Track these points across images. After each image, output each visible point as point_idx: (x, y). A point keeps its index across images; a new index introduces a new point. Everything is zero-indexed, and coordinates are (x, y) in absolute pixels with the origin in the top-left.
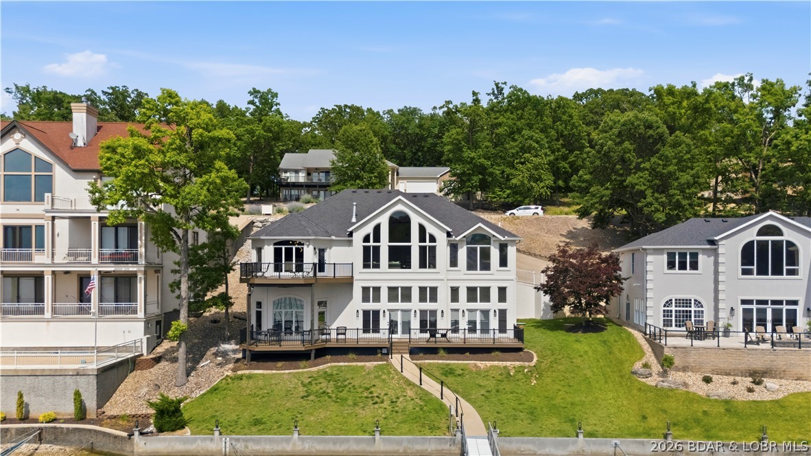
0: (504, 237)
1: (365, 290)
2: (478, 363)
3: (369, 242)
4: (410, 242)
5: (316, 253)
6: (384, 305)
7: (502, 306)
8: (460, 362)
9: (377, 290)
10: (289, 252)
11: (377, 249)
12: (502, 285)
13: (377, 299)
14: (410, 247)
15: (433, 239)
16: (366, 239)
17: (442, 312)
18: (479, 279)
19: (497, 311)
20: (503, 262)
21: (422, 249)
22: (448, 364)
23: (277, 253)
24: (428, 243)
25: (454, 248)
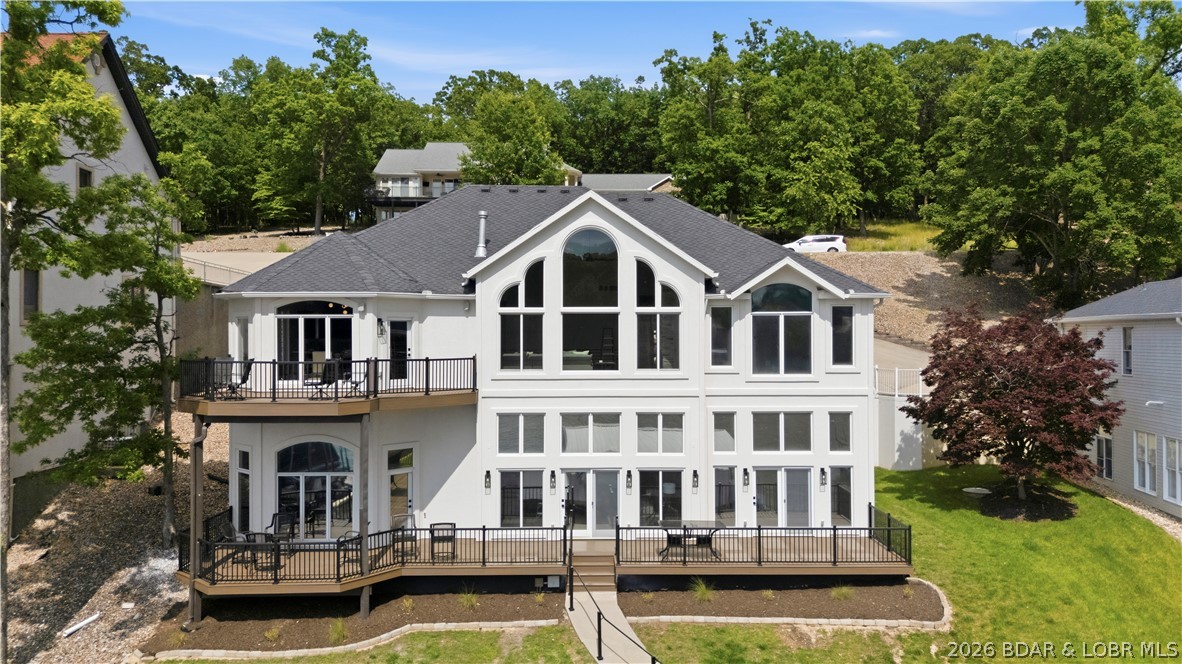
0: (847, 292)
1: (507, 421)
3: (516, 305)
4: (616, 305)
5: (382, 332)
6: (552, 459)
7: (840, 458)
8: (752, 620)
9: (536, 421)
10: (314, 330)
11: (535, 323)
12: (840, 406)
13: (535, 443)
14: (615, 316)
15: (671, 297)
16: (509, 297)
17: (695, 474)
18: (782, 392)
19: (828, 471)
20: (842, 352)
21: (646, 323)
22: (721, 630)
23: (287, 331)
24: (658, 308)
25: (722, 320)
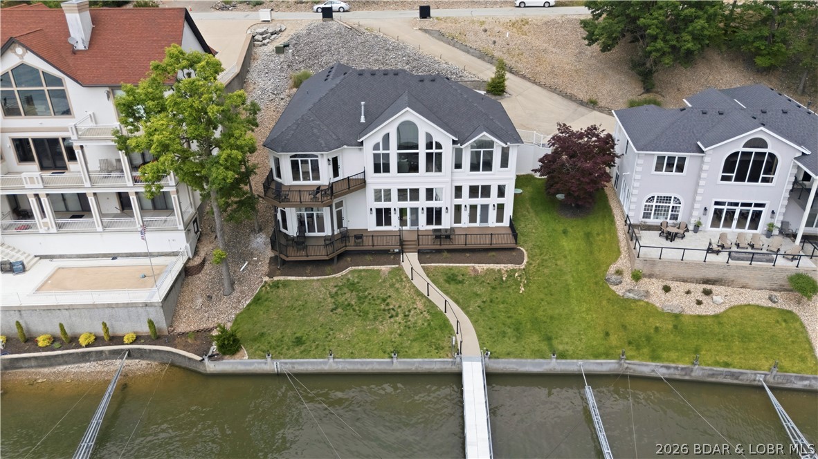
0: (506, 144)
1: (378, 192)
2: (477, 266)
3: (379, 150)
4: (417, 149)
5: (329, 164)
6: (395, 204)
7: (501, 201)
8: (461, 265)
9: (388, 192)
10: (305, 163)
11: (387, 156)
12: (502, 183)
13: (388, 199)
14: (417, 154)
15: (439, 146)
16: (376, 147)
17: (447, 208)
18: (481, 178)
19: (496, 205)
20: (504, 163)
21: (429, 156)
22: (451, 269)
24: (434, 150)
25: (458, 154)
